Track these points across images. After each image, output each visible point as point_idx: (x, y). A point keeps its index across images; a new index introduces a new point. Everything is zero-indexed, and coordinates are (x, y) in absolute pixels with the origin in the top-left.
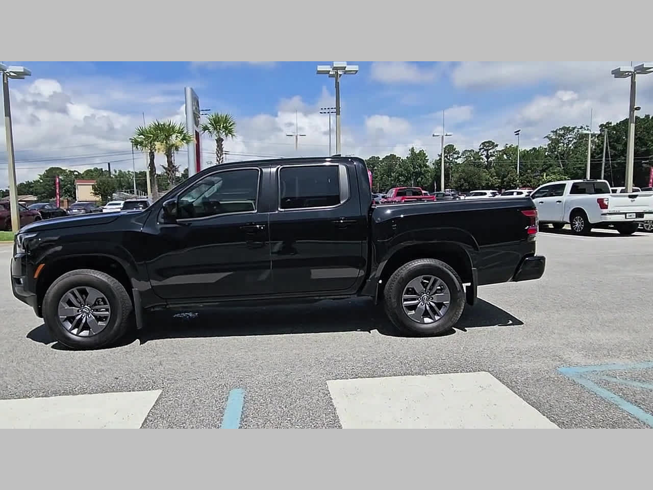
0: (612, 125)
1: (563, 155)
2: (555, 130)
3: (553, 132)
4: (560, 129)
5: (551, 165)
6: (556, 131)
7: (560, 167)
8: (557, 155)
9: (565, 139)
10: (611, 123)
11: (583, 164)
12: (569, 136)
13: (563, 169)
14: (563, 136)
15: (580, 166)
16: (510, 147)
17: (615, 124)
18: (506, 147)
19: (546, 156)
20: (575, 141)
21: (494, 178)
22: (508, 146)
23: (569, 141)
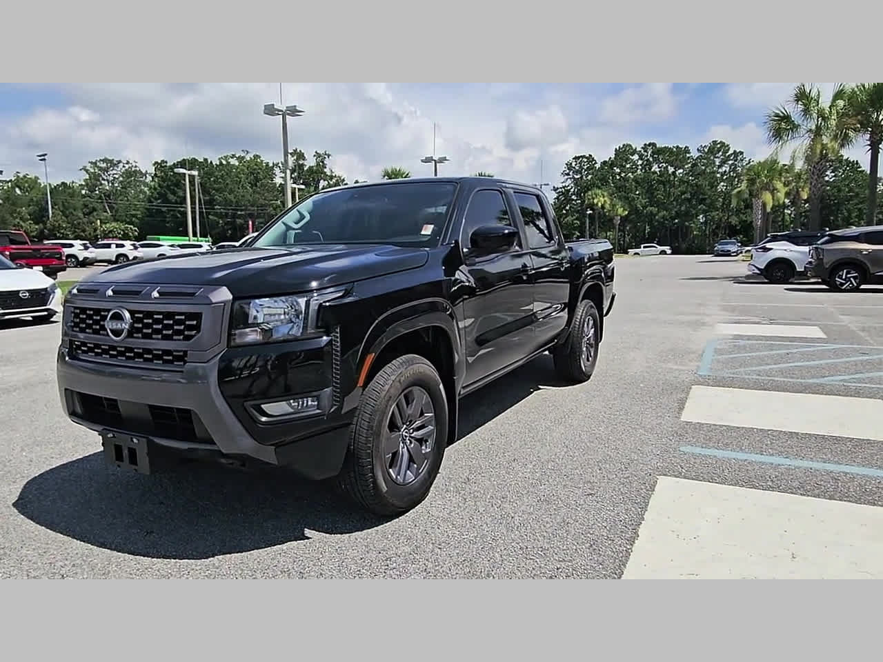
0: (168, 165)
1: (109, 196)
2: (94, 161)
3: (91, 163)
4: (101, 160)
5: (94, 209)
6: (95, 163)
7: (106, 212)
8: (101, 196)
9: (109, 175)
10: (166, 162)
11: (138, 210)
12: (115, 172)
13: (112, 216)
14: (106, 170)
15: (134, 212)
16: (25, 176)
17: (172, 163)
18: (18, 176)
19: (84, 196)
20: (121, 179)
21: (28, 223)
22: (21, 175)
23: (114, 178)
